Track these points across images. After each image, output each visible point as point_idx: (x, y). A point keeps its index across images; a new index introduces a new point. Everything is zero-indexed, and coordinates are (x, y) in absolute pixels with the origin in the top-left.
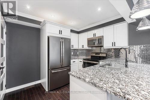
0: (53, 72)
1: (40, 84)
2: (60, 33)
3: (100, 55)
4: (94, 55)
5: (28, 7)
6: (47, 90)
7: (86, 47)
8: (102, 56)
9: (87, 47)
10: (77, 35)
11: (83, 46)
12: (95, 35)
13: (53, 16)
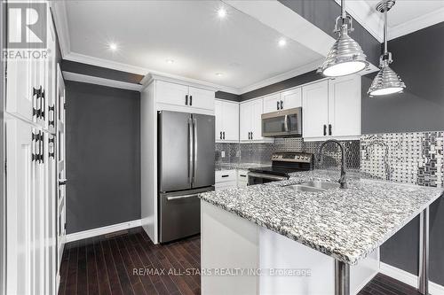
0: (169, 198)
1: (141, 228)
2: (186, 104)
3: (296, 159)
4: (280, 158)
5: (113, 47)
6: (156, 242)
7: (258, 137)
8: (301, 160)
9: (262, 138)
10: (235, 104)
11: (250, 134)
12: (280, 104)
13: (170, 62)
